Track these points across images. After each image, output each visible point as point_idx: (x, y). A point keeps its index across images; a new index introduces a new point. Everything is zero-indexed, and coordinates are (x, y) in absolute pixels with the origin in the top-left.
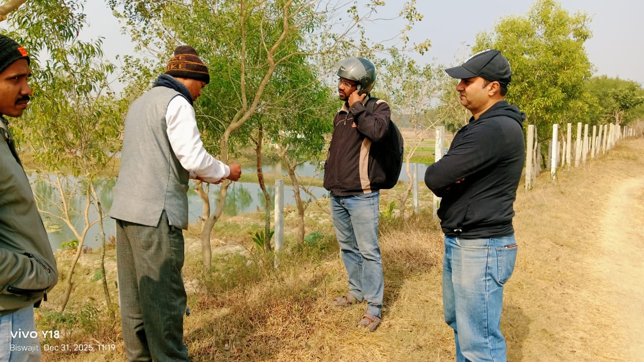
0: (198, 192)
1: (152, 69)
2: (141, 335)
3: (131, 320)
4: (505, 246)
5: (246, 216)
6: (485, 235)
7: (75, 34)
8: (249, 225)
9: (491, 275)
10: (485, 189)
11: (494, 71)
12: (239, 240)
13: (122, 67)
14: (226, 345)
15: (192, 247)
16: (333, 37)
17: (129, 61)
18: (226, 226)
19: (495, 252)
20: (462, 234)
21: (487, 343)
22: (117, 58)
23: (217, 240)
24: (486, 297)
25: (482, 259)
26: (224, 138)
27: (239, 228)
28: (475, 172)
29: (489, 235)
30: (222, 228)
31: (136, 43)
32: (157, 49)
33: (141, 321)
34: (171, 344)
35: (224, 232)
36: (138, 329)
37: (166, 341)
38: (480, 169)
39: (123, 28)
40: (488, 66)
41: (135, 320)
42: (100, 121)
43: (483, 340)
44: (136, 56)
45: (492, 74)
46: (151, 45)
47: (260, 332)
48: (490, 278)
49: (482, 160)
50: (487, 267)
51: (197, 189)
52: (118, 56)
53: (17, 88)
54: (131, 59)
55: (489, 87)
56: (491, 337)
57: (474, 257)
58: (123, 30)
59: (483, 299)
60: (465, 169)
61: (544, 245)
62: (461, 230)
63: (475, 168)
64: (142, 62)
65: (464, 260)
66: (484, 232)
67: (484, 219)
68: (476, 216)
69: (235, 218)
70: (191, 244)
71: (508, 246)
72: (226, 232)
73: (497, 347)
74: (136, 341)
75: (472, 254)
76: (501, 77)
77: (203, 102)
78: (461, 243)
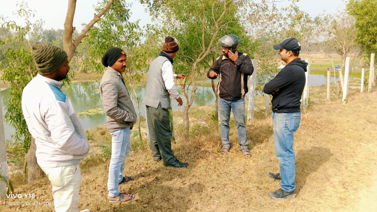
0: (183, 93)
1: (160, 30)
2: (156, 146)
3: (153, 141)
4: (294, 117)
5: (209, 106)
6: (285, 112)
7: (127, 19)
8: (211, 111)
9: (287, 127)
10: (286, 94)
11: (289, 47)
12: (205, 119)
13: (146, 30)
14: (189, 154)
15: (181, 121)
16: (256, 6)
17: (149, 27)
18: (198, 111)
19: (290, 119)
20: (277, 111)
21: (286, 154)
22: (144, 28)
23: (193, 118)
24: (285, 136)
25: (284, 121)
26: (194, 67)
27: (205, 112)
28: (282, 87)
29: (287, 111)
30: (196, 112)
31: (152, 17)
32: (163, 19)
33: (156, 141)
34: (167, 149)
35: (197, 114)
36: (155, 144)
37: (165, 148)
38: (284, 86)
39: (146, 9)
40: (287, 45)
41: (154, 141)
42: (138, 60)
43: (285, 153)
44: (152, 24)
45: (289, 48)
46: (159, 17)
47: (203, 149)
48: (287, 128)
49: (285, 82)
50: (286, 124)
51: (182, 92)
52: (144, 26)
53: (122, 64)
54: (150, 26)
55: (288, 53)
56: (288, 152)
57: (281, 120)
58: (146, 10)
59: (284, 137)
60: (278, 86)
61: (360, 122)
62: (277, 109)
63: (282, 86)
64: (155, 27)
65: (277, 121)
66: (285, 111)
67: (285, 106)
68: (282, 104)
69: (203, 107)
70: (180, 120)
71: (296, 117)
72: (198, 115)
73: (290, 156)
74: (155, 148)
75: (280, 119)
76: (293, 49)
77: (184, 48)
78: (277, 115)
